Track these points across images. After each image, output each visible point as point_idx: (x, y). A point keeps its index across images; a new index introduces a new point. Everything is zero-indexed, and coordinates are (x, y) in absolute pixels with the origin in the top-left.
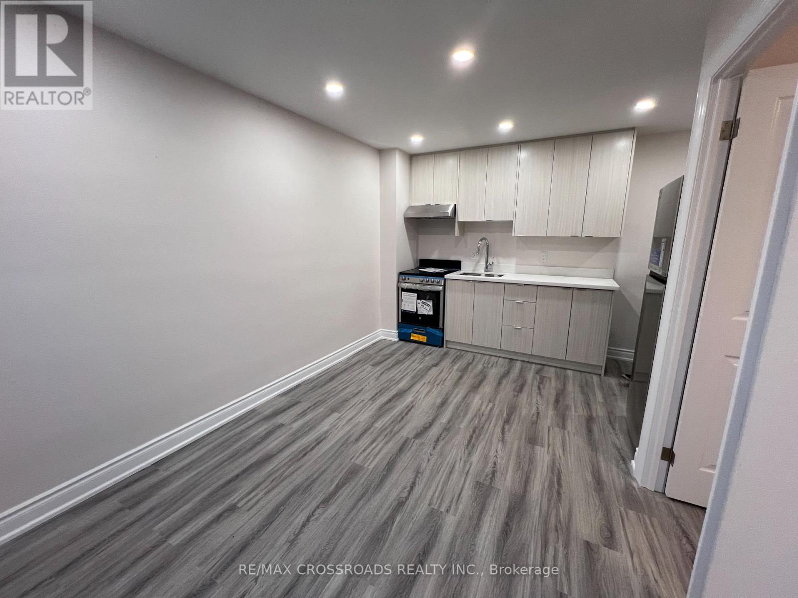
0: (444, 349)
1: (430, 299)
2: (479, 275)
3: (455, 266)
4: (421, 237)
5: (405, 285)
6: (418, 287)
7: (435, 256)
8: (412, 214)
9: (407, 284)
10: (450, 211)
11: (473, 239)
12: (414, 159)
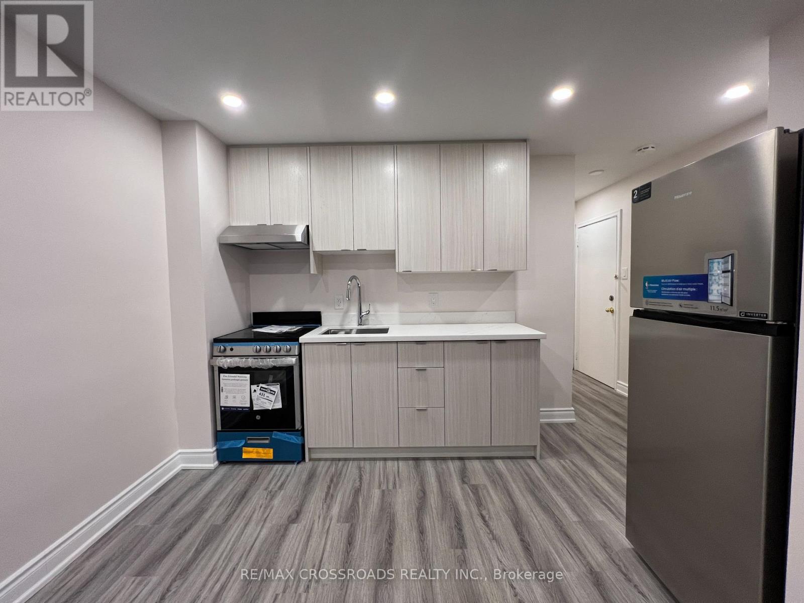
0: (307, 465)
1: (275, 382)
2: (349, 332)
3: (312, 320)
4: (253, 278)
5: (226, 362)
6: (251, 362)
7: (279, 306)
8: (234, 239)
9: (229, 360)
10: (298, 236)
11: (337, 279)
12: (233, 152)
